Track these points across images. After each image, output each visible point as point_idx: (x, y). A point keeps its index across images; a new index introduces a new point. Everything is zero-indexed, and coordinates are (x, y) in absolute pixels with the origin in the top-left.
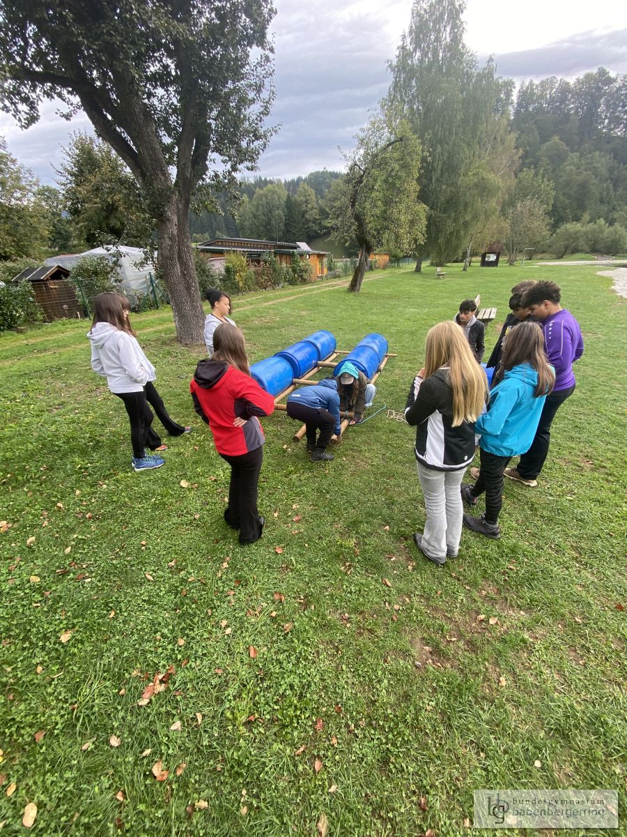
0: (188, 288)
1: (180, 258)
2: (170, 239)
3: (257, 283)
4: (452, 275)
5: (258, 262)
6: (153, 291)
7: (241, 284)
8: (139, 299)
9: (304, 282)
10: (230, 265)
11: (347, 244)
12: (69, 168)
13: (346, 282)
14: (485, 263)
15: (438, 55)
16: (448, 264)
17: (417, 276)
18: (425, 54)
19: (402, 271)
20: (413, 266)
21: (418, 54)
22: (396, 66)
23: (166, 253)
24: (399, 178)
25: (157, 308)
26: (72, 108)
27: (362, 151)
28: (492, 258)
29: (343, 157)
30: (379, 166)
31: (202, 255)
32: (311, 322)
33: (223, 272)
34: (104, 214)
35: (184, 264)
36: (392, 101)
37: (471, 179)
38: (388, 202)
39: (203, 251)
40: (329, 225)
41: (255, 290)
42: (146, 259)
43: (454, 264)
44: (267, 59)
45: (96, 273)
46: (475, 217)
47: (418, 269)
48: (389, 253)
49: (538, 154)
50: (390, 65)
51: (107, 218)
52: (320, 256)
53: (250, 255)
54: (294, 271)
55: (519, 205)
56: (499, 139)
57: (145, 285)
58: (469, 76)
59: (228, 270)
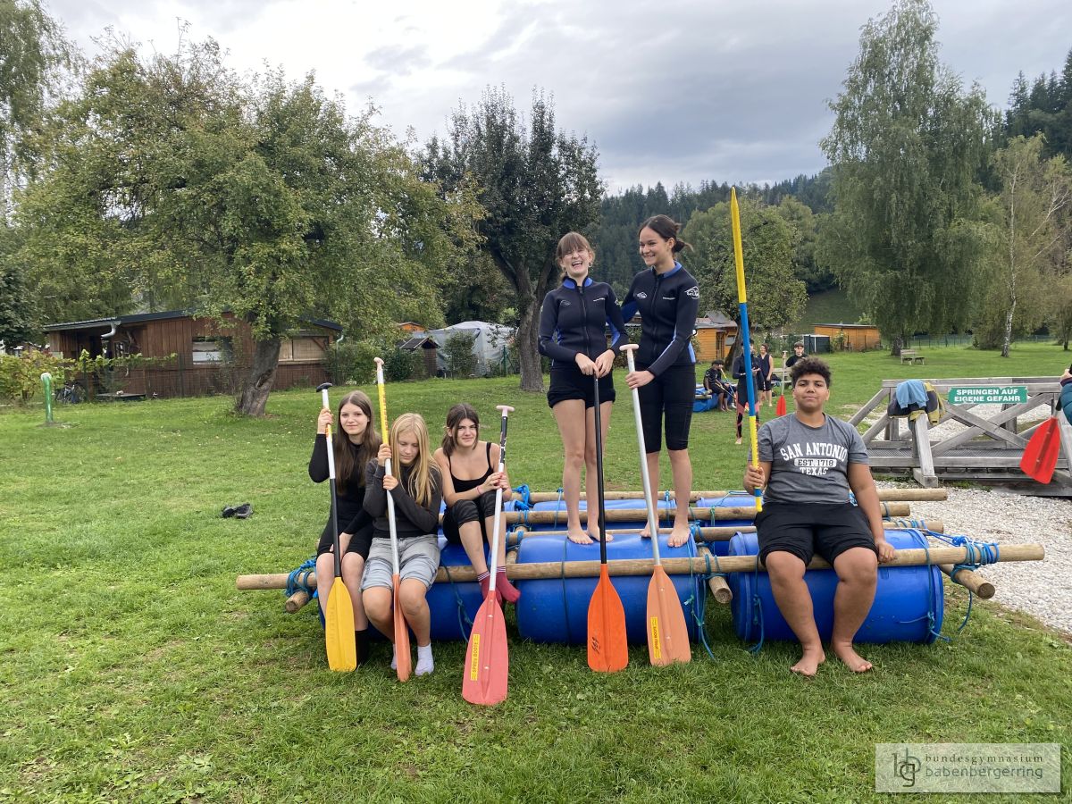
2: (527, 323)
6: (504, 362)
8: (491, 367)
22: (839, 105)
25: (505, 376)
42: (511, 334)
50: (830, 105)
52: (719, 333)
57: (498, 356)
58: (954, 101)
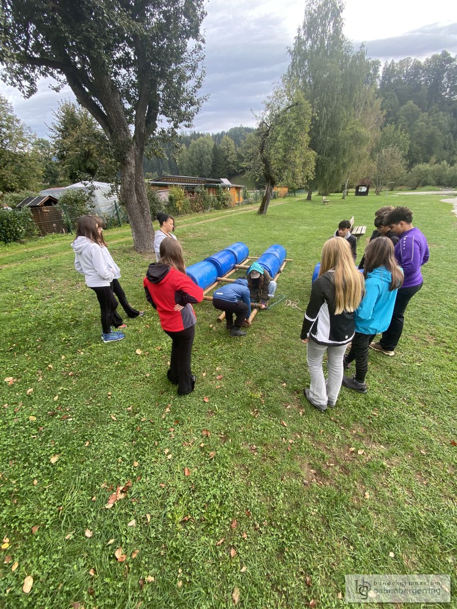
0: (142, 212)
1: (137, 190)
2: (130, 176)
3: (192, 208)
4: (334, 202)
5: (193, 193)
6: (117, 214)
7: (180, 209)
8: (107, 220)
9: (226, 207)
10: (173, 195)
11: (257, 180)
12: (58, 126)
13: (256, 207)
14: (358, 193)
15: (324, 43)
16: (331, 194)
17: (308, 203)
18: (314, 42)
19: (297, 199)
20: (305, 195)
21: (310, 42)
22: (293, 51)
23: (127, 187)
24: (295, 132)
25: (120, 226)
26: (60, 83)
27: (268, 113)
28: (364, 189)
29: (254, 118)
30: (280, 123)
31: (152, 188)
32: (231, 236)
33: (168, 200)
34: (83, 158)
35: (139, 195)
36: (290, 77)
37: (348, 132)
38: (287, 150)
39: (153, 185)
40: (244, 166)
41: (190, 213)
42: (113, 191)
43: (336, 194)
44: (200, 47)
45: (76, 201)
46: (351, 160)
47: (309, 198)
48: (288, 186)
49: (397, 114)
50: (289, 51)
51: (84, 161)
52: (238, 189)
53: (187, 188)
54: (219, 199)
55: (383, 151)
56: (368, 103)
57: (112, 210)
58: (347, 58)
59: (171, 199)
